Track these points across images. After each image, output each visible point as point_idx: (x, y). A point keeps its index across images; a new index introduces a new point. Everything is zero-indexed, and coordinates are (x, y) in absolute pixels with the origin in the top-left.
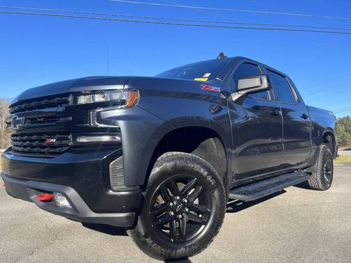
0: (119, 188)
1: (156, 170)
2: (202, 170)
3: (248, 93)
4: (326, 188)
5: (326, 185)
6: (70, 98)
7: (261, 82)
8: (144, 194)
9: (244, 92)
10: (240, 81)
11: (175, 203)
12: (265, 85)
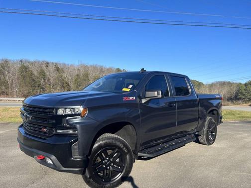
0: (77, 157)
1: (96, 145)
2: (121, 145)
3: (151, 100)
4: (210, 144)
5: (209, 142)
6: (54, 111)
7: (158, 94)
8: (89, 157)
9: (148, 99)
10: (147, 93)
11: (106, 161)
12: (160, 96)
